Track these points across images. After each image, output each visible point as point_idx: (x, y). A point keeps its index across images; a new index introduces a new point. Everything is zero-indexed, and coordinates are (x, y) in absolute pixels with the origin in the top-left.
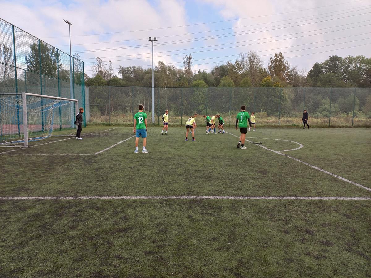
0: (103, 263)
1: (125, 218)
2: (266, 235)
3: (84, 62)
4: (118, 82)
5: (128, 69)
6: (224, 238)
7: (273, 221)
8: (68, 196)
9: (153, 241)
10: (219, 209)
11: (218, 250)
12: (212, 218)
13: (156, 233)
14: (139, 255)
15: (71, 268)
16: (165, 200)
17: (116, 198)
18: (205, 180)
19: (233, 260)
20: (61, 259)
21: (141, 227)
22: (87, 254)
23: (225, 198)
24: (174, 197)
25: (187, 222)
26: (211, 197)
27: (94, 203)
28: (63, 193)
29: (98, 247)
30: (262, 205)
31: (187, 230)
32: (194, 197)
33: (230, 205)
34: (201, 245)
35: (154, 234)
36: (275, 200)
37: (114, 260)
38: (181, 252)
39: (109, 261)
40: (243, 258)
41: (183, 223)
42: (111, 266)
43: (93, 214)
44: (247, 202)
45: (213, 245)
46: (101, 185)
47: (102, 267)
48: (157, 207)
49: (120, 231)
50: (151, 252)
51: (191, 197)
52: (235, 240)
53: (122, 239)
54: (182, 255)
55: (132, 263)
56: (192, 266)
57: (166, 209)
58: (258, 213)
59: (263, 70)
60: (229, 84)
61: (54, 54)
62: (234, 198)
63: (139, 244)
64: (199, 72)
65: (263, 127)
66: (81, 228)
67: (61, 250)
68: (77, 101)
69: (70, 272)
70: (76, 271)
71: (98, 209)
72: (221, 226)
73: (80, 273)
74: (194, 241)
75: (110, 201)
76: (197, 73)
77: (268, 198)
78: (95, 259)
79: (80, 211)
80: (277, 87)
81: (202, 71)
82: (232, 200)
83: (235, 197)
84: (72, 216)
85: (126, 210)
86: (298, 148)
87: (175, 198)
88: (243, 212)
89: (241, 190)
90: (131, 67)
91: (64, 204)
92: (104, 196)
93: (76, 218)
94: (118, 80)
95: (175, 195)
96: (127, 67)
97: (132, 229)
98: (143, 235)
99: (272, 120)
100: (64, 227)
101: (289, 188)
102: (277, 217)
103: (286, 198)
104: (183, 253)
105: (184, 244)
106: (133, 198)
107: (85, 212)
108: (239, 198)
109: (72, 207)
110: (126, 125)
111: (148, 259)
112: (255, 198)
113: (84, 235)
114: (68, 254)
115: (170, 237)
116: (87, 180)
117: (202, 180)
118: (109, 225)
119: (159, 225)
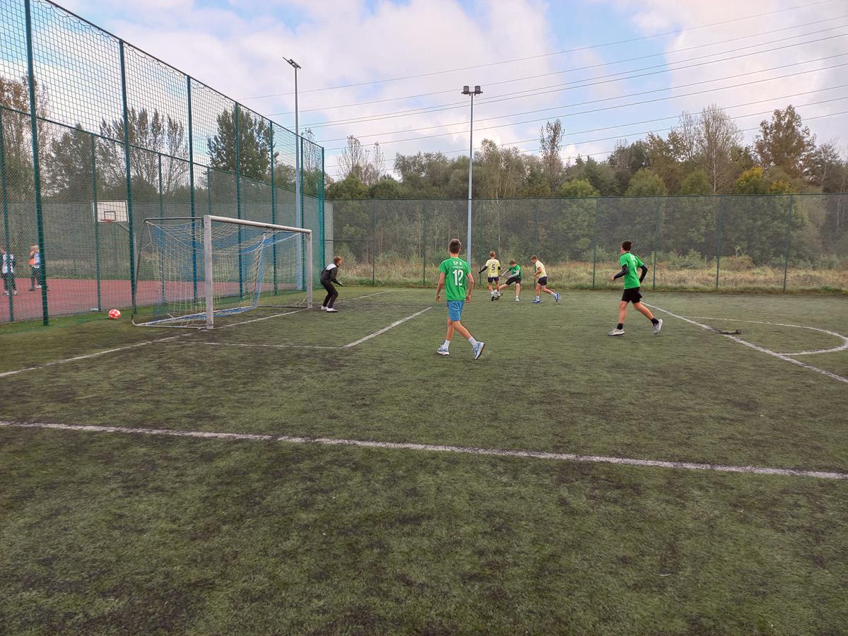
0: (371, 589)
1: (413, 492)
2: (760, 563)
3: (323, 148)
4: (392, 190)
5: (415, 160)
6: (649, 560)
7: (777, 530)
8: (295, 436)
9: (479, 552)
10: (634, 490)
11: (636, 587)
12: (619, 509)
13: (486, 533)
14: (448, 580)
15: (304, 592)
16: (502, 459)
17: (392, 445)
18: (595, 418)
19: (676, 617)
20: (285, 572)
21: (450, 516)
22: (335, 564)
23: (650, 463)
24: (523, 454)
25: (558, 515)
26: (614, 460)
27: (347, 453)
28: (282, 428)
29: (359, 552)
30: (748, 488)
31: (558, 533)
32: (572, 456)
33: (662, 482)
34: (592, 571)
35: (480, 536)
36: (782, 477)
37: (394, 585)
38: (544, 583)
39: (384, 586)
40: (702, 616)
41: (548, 515)
42: (387, 597)
43: (346, 479)
44: (707, 477)
45: (622, 575)
46: (361, 416)
47: (368, 599)
48: (484, 474)
49: (404, 520)
50: (475, 575)
51: (564, 457)
52: (677, 568)
53: (410, 539)
54: (549, 590)
55: (434, 596)
56: (572, 619)
57: (505, 479)
58: (735, 506)
59: (741, 152)
60: (652, 187)
61: (263, 131)
62: (672, 466)
63: (448, 554)
64: (579, 161)
65: (742, 292)
66: (322, 506)
67: (284, 552)
68: (309, 233)
69: (304, 601)
70: (316, 601)
71: (356, 467)
72: (641, 530)
73: (324, 606)
74: (574, 559)
75: (380, 452)
76: (573, 163)
77: (762, 471)
78: (354, 579)
79: (319, 469)
80: (778, 192)
81: (585, 159)
82: (666, 469)
83: (675, 464)
84: (304, 479)
85: (417, 474)
86: (840, 349)
87: (526, 455)
88: (697, 502)
89: (689, 446)
90: (422, 155)
91: (286, 451)
92: (368, 440)
93: (312, 483)
94: (393, 186)
95: (527, 449)
96: (412, 156)
97: (429, 518)
98: (454, 535)
99: (765, 275)
100: (288, 501)
101: (817, 448)
102: (790, 521)
103: (811, 474)
104: (551, 586)
105: (551, 565)
106: (430, 448)
107: (330, 473)
108: (684, 465)
109: (303, 460)
110: (408, 285)
111: (469, 591)
112: (727, 469)
113: (329, 523)
114: (297, 562)
115: (518, 546)
116: (330, 402)
117: (589, 417)
118: (379, 505)
119: (490, 515)
